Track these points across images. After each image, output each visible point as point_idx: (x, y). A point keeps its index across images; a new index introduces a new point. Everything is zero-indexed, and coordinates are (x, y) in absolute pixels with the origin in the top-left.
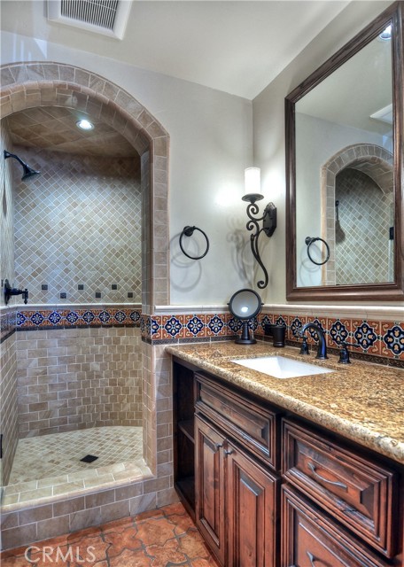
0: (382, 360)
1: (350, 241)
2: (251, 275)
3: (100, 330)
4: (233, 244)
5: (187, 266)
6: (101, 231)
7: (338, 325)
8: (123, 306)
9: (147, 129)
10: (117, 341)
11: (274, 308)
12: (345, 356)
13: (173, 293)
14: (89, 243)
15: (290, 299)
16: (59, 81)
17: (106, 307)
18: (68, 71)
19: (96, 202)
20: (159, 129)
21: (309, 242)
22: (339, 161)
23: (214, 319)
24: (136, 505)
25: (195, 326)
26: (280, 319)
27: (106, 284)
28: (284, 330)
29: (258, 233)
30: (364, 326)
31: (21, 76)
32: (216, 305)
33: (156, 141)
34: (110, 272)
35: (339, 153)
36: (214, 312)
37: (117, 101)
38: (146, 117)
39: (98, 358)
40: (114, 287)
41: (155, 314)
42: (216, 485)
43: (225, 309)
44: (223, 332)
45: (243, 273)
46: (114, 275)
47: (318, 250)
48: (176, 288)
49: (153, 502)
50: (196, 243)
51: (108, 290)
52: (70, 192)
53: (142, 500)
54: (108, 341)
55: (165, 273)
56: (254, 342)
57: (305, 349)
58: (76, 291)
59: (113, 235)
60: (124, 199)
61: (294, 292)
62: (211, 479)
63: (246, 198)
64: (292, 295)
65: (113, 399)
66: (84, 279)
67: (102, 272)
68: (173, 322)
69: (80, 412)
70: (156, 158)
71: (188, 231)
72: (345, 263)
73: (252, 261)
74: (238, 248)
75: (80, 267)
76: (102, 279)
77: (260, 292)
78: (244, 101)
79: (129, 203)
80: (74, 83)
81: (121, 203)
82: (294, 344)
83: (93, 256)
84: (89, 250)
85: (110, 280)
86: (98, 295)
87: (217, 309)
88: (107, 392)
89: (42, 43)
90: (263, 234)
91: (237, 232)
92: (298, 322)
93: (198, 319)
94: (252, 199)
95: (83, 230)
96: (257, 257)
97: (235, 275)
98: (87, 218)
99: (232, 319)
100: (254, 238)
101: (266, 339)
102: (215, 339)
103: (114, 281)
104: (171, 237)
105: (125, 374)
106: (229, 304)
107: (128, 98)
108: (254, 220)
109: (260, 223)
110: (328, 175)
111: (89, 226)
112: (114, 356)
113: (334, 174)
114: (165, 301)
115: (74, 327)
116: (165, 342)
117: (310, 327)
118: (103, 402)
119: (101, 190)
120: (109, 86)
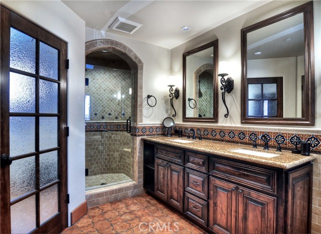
0: (210, 139)
1: (204, 97)
2: (169, 112)
3: (103, 133)
4: (164, 101)
5: (148, 109)
6: (105, 90)
7: (199, 129)
8: (113, 123)
9: (136, 61)
10: (110, 137)
11: (178, 124)
12: (200, 138)
13: (144, 118)
14: (99, 95)
15: (183, 121)
16: (109, 46)
17: (106, 122)
18: (112, 42)
19: (103, 78)
20: (140, 61)
21: (189, 100)
22: (200, 70)
23: (157, 128)
24: (131, 193)
25: (151, 130)
26: (180, 128)
27: (106, 113)
28: (182, 131)
29: (173, 98)
30: (206, 129)
31: (98, 44)
32: (158, 123)
33: (139, 65)
34: (108, 108)
35: (200, 68)
36: (157, 125)
37: (127, 52)
38: (136, 57)
39: (102, 145)
40: (110, 114)
41: (138, 126)
42: (163, 178)
43: (161, 124)
44: (160, 133)
45: (167, 111)
46: (110, 109)
47: (192, 103)
48: (145, 116)
49: (136, 193)
50: (152, 101)
51: (107, 115)
52: (92, 74)
53: (133, 191)
54: (106, 137)
55: (141, 111)
56: (171, 136)
57: (189, 137)
58: (94, 116)
59: (110, 92)
60: (115, 77)
61: (185, 119)
62: (162, 176)
63: (169, 86)
64: (184, 120)
65: (109, 162)
66: (97, 111)
67: (105, 108)
68: (144, 128)
69: (94, 168)
70: (139, 71)
71: (149, 97)
72: (202, 106)
73: (170, 107)
74: (165, 103)
75: (96, 106)
76: (105, 111)
77: (173, 118)
78: (168, 49)
79: (117, 79)
80: (114, 47)
81: (113, 79)
82: (185, 136)
83: (101, 101)
84: (99, 99)
85: (108, 111)
86: (103, 118)
87: (158, 124)
88: (106, 159)
89: (103, 32)
90: (174, 98)
91: (165, 97)
92: (186, 128)
93: (151, 127)
94: (171, 86)
95: (97, 90)
96: (172, 106)
97: (164, 112)
98: (99, 85)
99: (163, 127)
100: (171, 100)
101: (175, 135)
102: (157, 135)
103: (110, 112)
104: (144, 97)
105: (114, 151)
106: (163, 122)
107: (130, 51)
108: (172, 94)
109: (173, 94)
110: (196, 76)
111: (99, 88)
112: (109, 144)
113: (198, 75)
114: (141, 121)
115: (92, 131)
116: (141, 136)
117: (190, 130)
118: (104, 163)
119: (105, 73)
120: (125, 47)
